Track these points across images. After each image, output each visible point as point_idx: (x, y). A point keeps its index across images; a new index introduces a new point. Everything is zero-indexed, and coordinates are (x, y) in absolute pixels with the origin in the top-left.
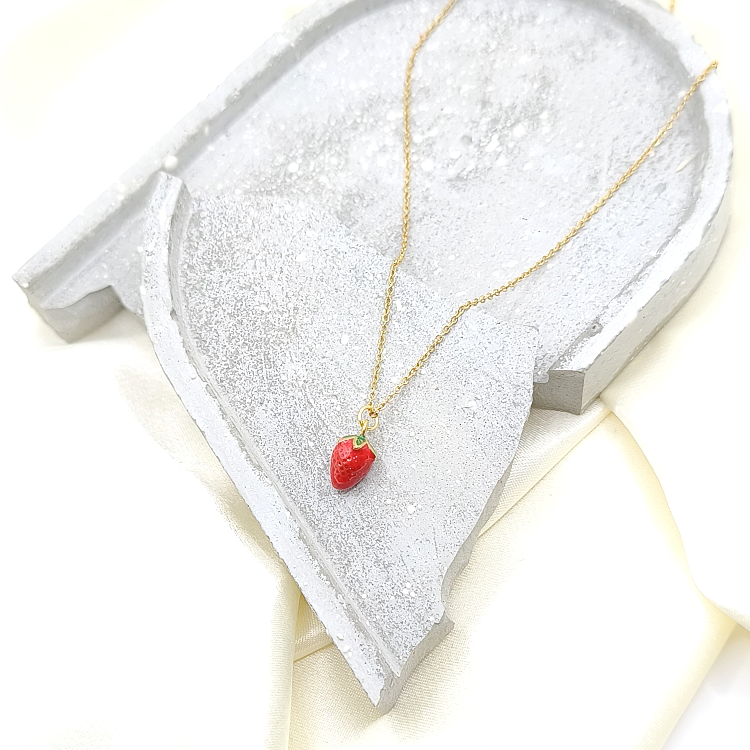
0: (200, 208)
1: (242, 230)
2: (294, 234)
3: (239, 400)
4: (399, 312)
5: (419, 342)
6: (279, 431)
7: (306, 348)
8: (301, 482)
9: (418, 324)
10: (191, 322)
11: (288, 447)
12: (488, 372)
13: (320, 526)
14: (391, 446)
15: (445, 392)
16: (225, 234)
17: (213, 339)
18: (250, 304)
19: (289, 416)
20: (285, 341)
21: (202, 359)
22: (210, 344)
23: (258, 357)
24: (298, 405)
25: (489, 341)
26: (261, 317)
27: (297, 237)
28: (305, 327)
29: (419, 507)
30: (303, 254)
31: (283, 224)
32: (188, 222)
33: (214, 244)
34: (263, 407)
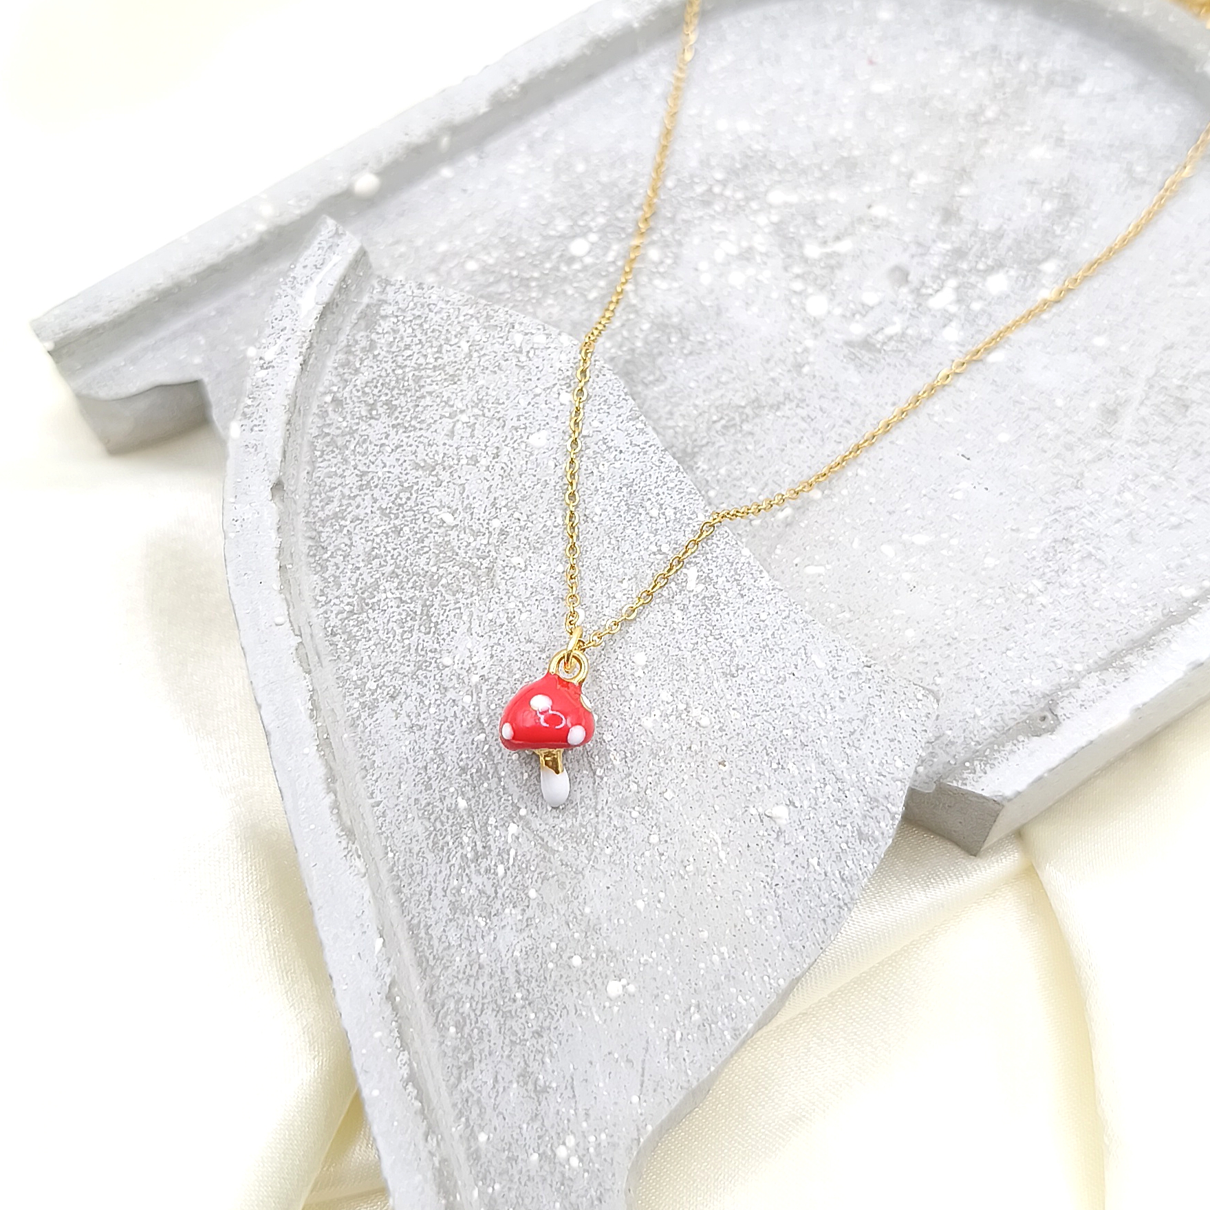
0: (383, 297)
1: (446, 358)
2: (538, 391)
3: (355, 678)
4: (689, 592)
5: (710, 660)
6: (411, 760)
7: (501, 615)
8: (425, 873)
9: (719, 625)
10: (310, 505)
11: (419, 796)
12: (825, 756)
13: (437, 972)
14: (608, 851)
15: (736, 772)
16: (416, 356)
17: (339, 549)
18: (424, 500)
19: (436, 738)
20: (468, 588)
21: (310, 581)
22: (331, 556)
23: (413, 605)
24: (458, 720)
25: (842, 695)
26: (436, 530)
27: (541, 399)
28: (511, 572)
29: (632, 988)
30: (544, 434)
31: (523, 367)
32: (354, 316)
33: (389, 371)
34: (395, 705)
